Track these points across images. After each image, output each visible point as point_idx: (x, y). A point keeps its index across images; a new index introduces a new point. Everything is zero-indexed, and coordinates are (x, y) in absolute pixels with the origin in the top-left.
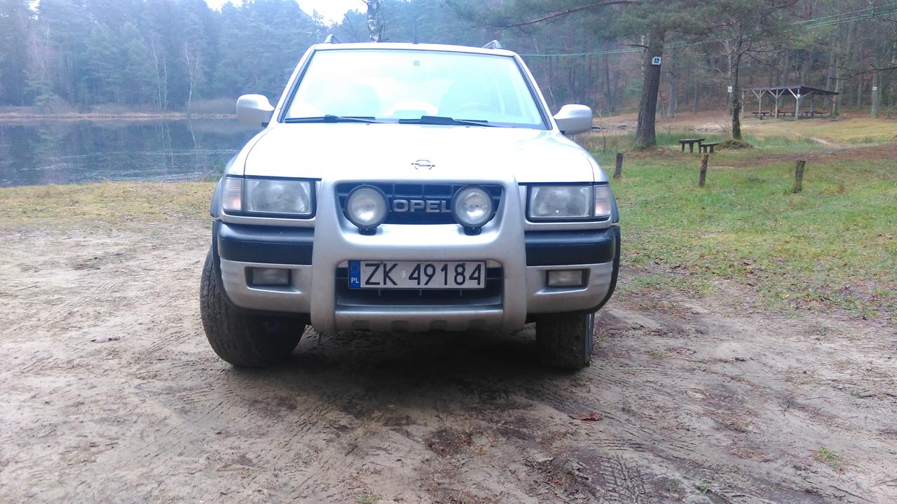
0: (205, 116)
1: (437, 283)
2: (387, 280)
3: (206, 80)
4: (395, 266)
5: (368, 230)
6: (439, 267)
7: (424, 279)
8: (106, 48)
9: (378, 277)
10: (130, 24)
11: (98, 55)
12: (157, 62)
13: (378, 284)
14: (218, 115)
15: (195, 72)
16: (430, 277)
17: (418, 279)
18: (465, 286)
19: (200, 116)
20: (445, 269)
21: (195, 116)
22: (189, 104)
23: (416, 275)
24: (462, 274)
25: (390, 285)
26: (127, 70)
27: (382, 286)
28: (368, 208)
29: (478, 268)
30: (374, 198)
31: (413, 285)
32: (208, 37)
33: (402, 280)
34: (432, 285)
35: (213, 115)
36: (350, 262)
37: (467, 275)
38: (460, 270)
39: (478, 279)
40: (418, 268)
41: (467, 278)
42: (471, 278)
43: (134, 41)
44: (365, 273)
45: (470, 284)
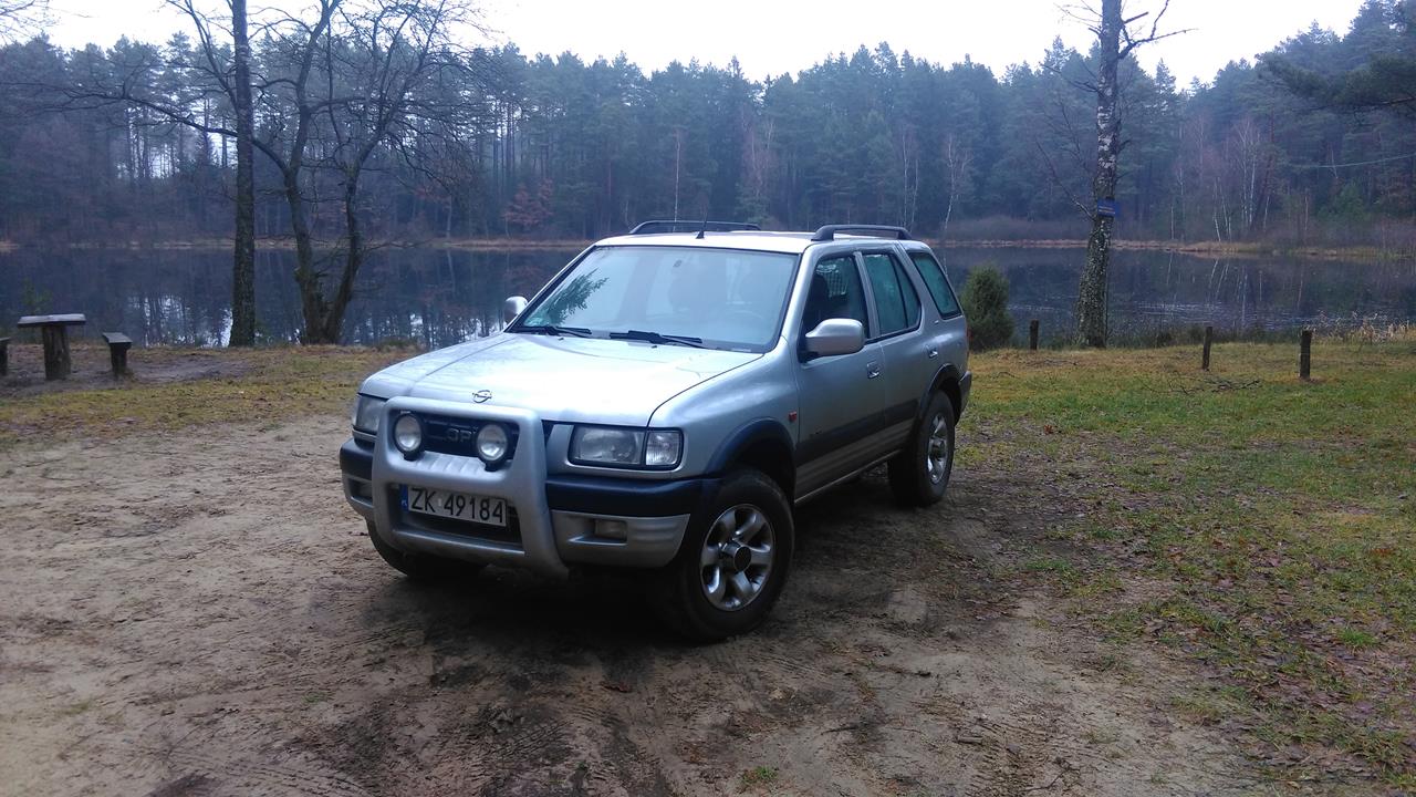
0: (966, 243)
1: (466, 516)
2: (428, 507)
3: (973, 189)
4: (434, 493)
5: (411, 456)
6: (468, 501)
7: (456, 510)
8: (841, 150)
9: (421, 503)
10: (875, 113)
11: (829, 160)
12: (907, 166)
13: (420, 509)
14: (985, 242)
15: (960, 180)
16: (461, 508)
17: (451, 509)
18: (489, 522)
19: (959, 244)
20: (472, 502)
21: (952, 244)
22: (946, 226)
23: (449, 505)
24: (486, 509)
25: (430, 512)
26: (865, 179)
27: (423, 511)
28: (407, 435)
29: (500, 506)
30: (414, 426)
31: (446, 514)
32: (984, 124)
33: (439, 508)
34: (462, 517)
35: (979, 241)
36: (401, 485)
37: (491, 510)
38: (485, 505)
39: (500, 516)
40: (451, 498)
41: (491, 514)
42: (494, 515)
43: (878, 138)
44: (412, 496)
45: (493, 521)
